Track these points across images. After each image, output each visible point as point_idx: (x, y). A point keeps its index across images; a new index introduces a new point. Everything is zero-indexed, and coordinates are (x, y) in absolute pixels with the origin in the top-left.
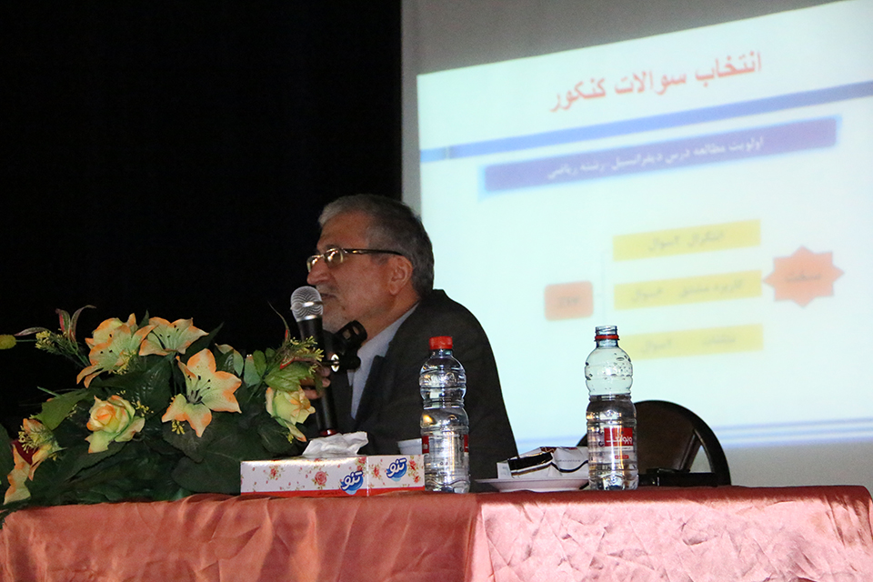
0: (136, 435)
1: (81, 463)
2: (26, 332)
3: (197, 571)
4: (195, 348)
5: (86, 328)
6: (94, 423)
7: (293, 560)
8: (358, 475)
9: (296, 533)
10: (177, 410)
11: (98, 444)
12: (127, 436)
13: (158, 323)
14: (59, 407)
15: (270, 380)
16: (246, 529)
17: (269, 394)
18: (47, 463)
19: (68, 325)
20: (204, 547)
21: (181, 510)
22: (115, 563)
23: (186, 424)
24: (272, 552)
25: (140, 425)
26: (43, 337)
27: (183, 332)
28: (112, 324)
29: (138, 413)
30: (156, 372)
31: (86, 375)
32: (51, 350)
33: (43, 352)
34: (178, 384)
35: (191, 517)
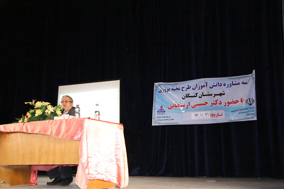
0: (41, 114)
1: (34, 117)
2: (28, 102)
3: (49, 128)
4: (48, 105)
5: (35, 102)
6: (36, 112)
7: (61, 126)
8: (69, 117)
9: (62, 123)
10: (46, 111)
11: (36, 115)
12: (40, 114)
13: (44, 102)
14: (32, 111)
15: (57, 109)
16: (56, 123)
17: (57, 111)
18: (29, 118)
19: (34, 101)
20: (50, 125)
21: (48, 121)
22: (39, 127)
23: (48, 113)
24: (59, 125)
25: (42, 113)
26: (30, 103)
27: (47, 103)
28: (39, 102)
29: (42, 112)
30: (44, 107)
31: (35, 107)
32: (31, 104)
33: (30, 105)
34: (46, 108)
35: (49, 122)
